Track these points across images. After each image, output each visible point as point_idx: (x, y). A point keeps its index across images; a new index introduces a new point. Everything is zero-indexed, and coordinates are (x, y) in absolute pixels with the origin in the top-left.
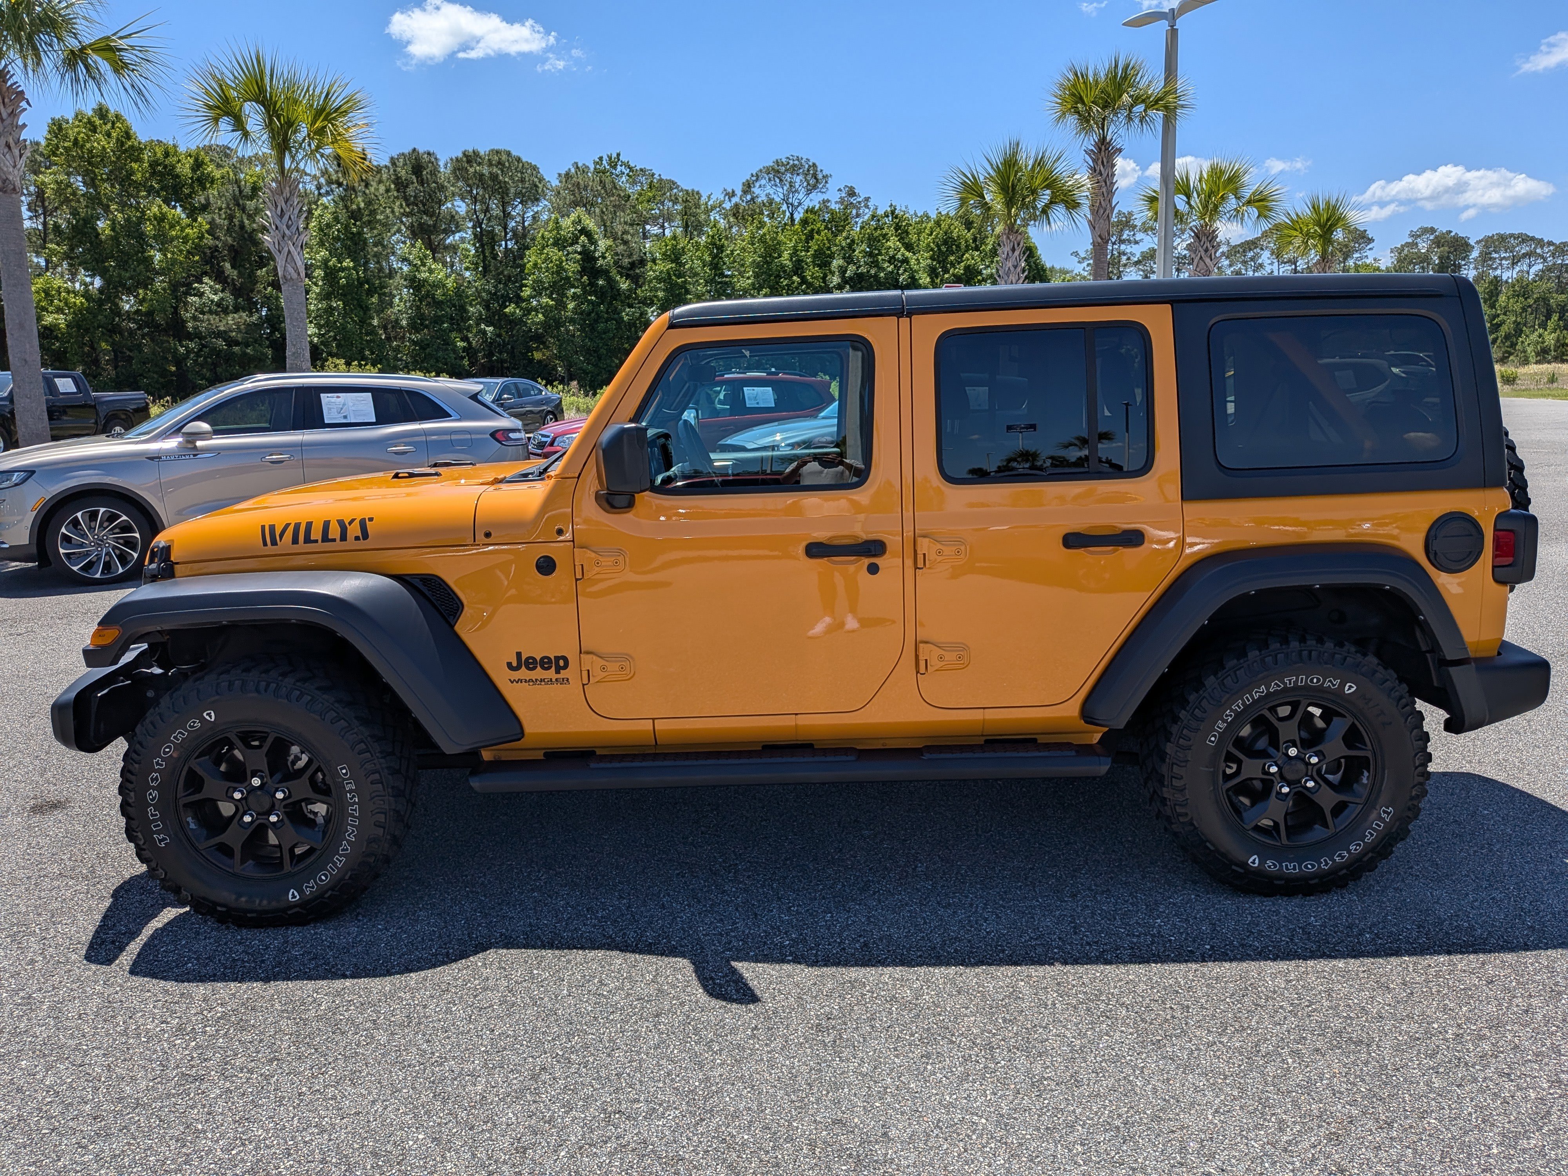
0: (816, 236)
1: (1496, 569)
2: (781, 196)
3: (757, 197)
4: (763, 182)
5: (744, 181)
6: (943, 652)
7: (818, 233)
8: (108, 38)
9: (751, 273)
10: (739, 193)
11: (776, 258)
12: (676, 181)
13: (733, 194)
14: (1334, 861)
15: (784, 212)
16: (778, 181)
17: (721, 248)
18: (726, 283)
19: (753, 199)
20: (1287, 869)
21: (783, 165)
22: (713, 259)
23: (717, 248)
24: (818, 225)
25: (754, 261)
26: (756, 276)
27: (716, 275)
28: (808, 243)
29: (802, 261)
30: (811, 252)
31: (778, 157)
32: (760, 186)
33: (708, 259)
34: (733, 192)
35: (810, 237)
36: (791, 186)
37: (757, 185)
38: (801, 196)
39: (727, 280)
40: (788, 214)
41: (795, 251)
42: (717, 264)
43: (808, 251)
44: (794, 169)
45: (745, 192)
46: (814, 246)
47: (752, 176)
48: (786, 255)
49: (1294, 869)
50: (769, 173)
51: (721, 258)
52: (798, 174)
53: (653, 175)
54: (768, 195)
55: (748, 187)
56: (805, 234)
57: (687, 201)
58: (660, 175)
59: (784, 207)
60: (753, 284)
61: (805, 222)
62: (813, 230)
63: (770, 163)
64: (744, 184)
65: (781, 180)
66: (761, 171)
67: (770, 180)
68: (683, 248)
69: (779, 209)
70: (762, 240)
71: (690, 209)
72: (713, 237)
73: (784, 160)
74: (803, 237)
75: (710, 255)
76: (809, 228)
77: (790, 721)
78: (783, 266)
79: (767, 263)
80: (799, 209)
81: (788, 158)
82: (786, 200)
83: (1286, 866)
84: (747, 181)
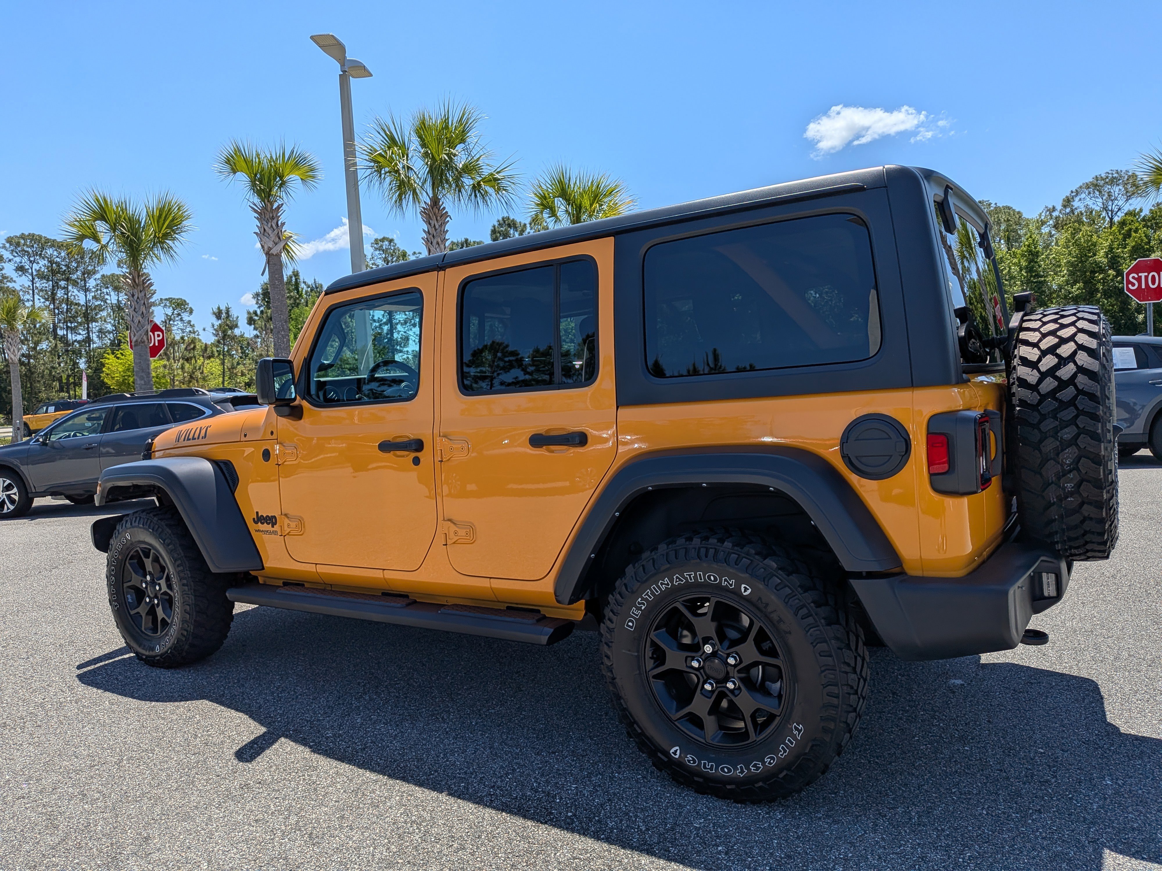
0: (1134, 234)
1: (932, 477)
2: (1100, 205)
3: (1076, 209)
4: (1083, 196)
5: (1064, 197)
6: (457, 529)
7: (1136, 231)
8: (492, 174)
9: (1065, 272)
10: (1059, 207)
11: (1091, 257)
12: (1012, 206)
13: (1054, 209)
14: (749, 770)
15: (1104, 218)
16: (1097, 193)
17: (1037, 254)
18: (1041, 282)
19: (1072, 211)
20: (705, 767)
21: (1102, 179)
22: (1030, 263)
23: (1033, 256)
24: (1137, 224)
25: (1068, 262)
26: (1071, 274)
27: (1031, 276)
28: (1125, 241)
29: (1118, 257)
30: (1129, 248)
31: (1097, 174)
32: (1080, 199)
33: (1024, 264)
34: (1054, 207)
35: (1128, 235)
36: (1109, 196)
37: (1077, 199)
38: (1120, 203)
39: (1043, 279)
40: (1108, 219)
41: (1111, 249)
42: (1033, 267)
43: (1125, 248)
44: (1113, 181)
45: (1065, 206)
46: (1131, 243)
47: (1072, 192)
48: (1102, 253)
49: (711, 769)
50: (1089, 188)
51: (1036, 262)
52: (1118, 185)
53: (990, 204)
54: (1086, 206)
55: (1068, 202)
56: (1123, 234)
57: (1008, 220)
58: (996, 204)
59: (1104, 214)
60: (1067, 281)
61: (1123, 223)
62: (1130, 229)
63: (1089, 179)
64: (1064, 200)
65: (1100, 192)
66: (1081, 187)
67: (1089, 193)
68: (1001, 258)
69: (1100, 216)
70: (1077, 244)
71: (1011, 226)
72: (1029, 246)
73: (1103, 175)
74: (1120, 237)
75: (1026, 261)
76: (1126, 229)
77: (379, 574)
78: (1097, 263)
79: (1082, 262)
80: (1119, 213)
81: (1108, 173)
82: (1105, 208)
83: (705, 764)
84: (1067, 197)
